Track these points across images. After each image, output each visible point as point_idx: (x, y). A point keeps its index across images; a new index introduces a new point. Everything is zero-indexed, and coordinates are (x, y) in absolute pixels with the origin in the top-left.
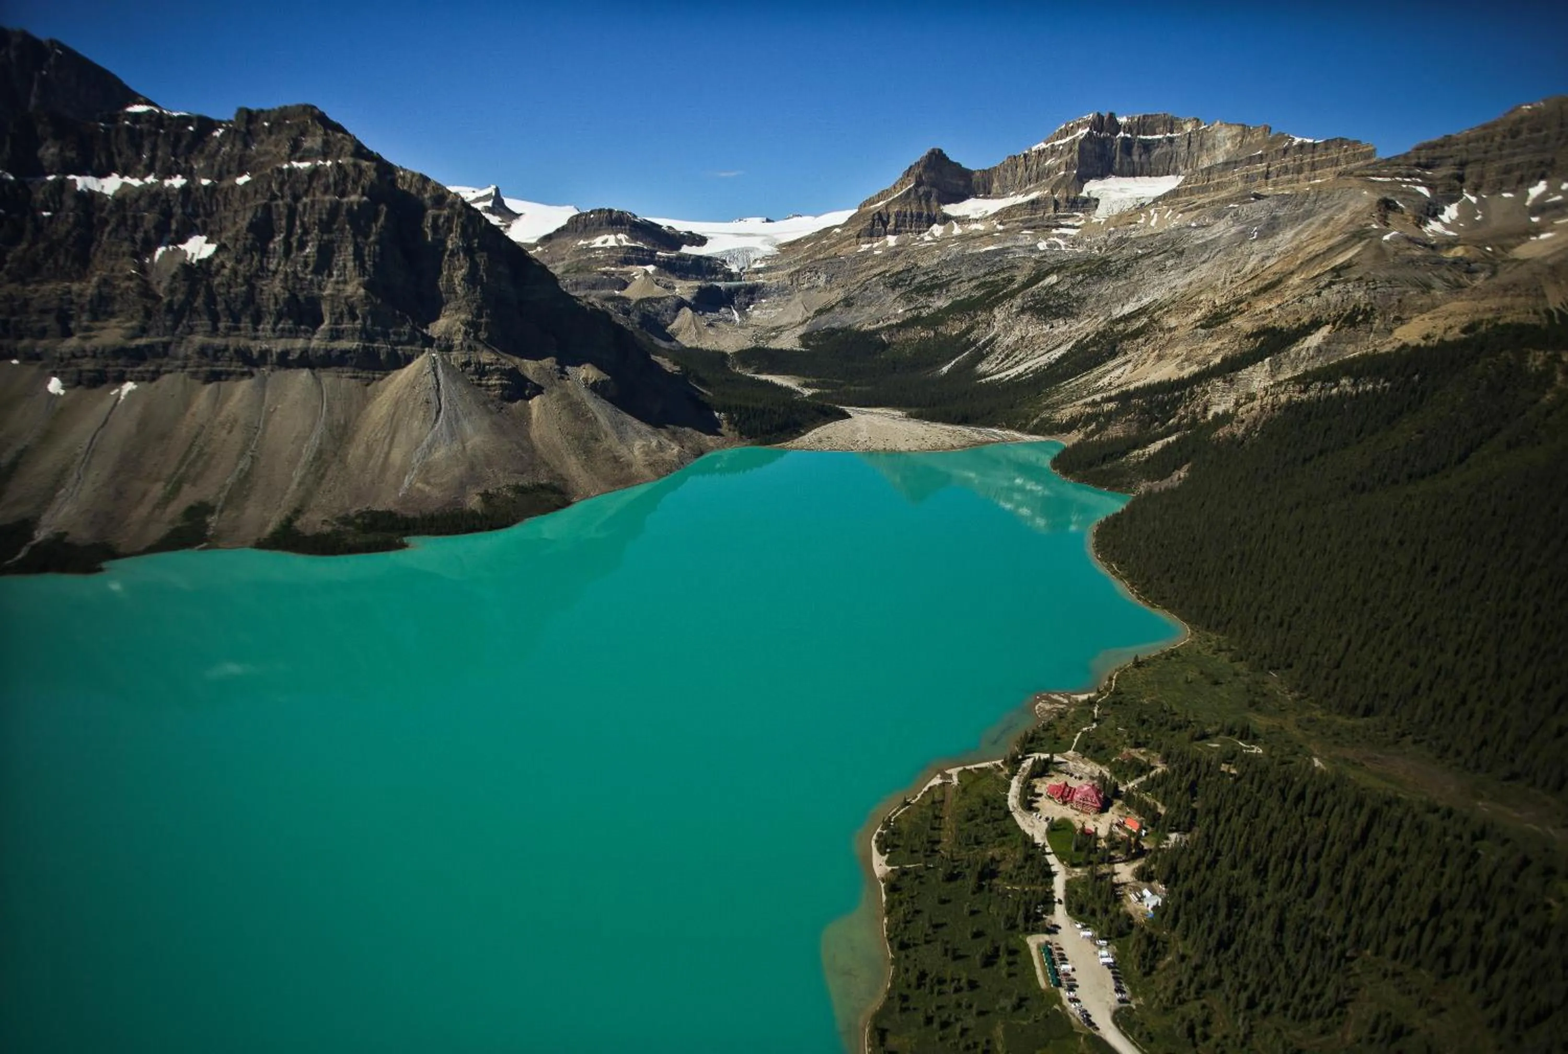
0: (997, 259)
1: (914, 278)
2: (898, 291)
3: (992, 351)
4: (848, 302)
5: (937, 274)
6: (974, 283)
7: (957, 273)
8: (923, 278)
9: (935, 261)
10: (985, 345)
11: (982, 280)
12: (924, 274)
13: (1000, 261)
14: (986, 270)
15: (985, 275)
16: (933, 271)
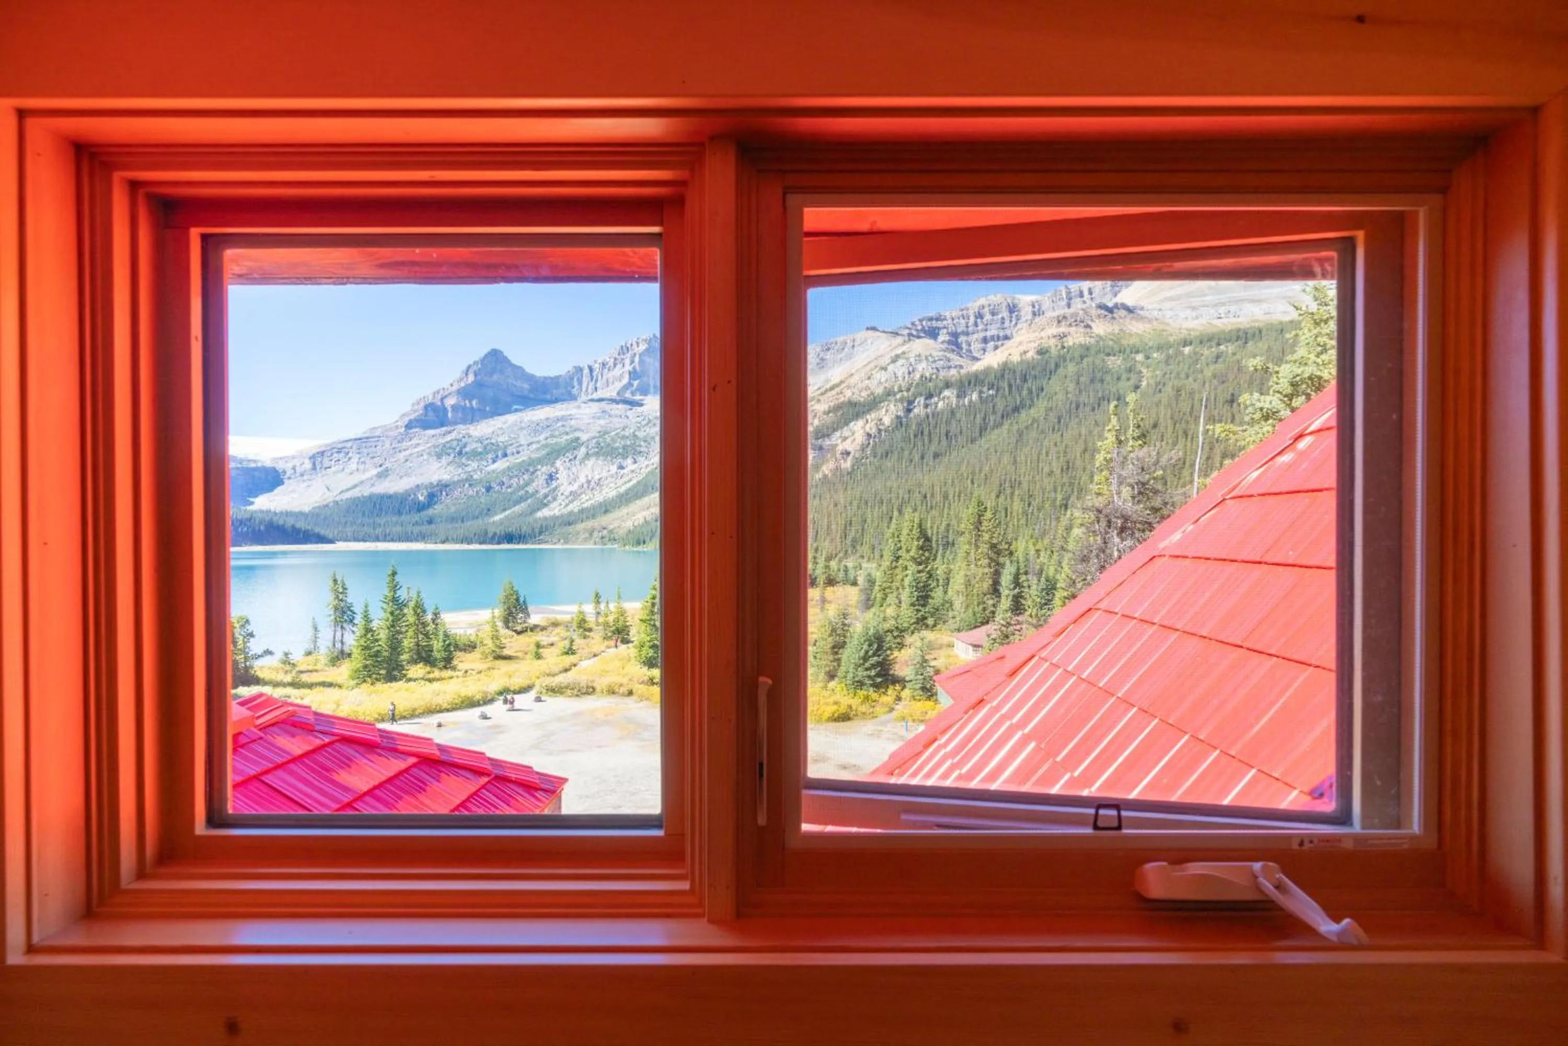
0: (560, 424)
1: (465, 446)
2: (445, 460)
3: (555, 499)
4: (380, 476)
5: (493, 441)
6: (534, 446)
7: (514, 438)
8: (474, 445)
9: (490, 430)
10: (546, 496)
11: (544, 442)
12: (476, 442)
13: (563, 426)
14: (548, 435)
15: (546, 439)
16: (487, 439)
